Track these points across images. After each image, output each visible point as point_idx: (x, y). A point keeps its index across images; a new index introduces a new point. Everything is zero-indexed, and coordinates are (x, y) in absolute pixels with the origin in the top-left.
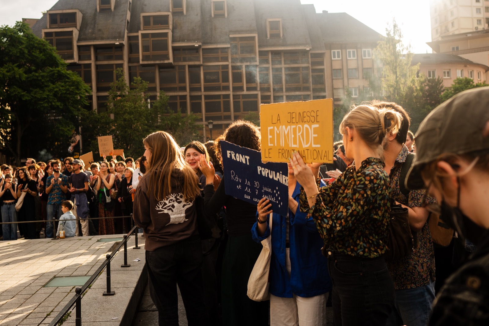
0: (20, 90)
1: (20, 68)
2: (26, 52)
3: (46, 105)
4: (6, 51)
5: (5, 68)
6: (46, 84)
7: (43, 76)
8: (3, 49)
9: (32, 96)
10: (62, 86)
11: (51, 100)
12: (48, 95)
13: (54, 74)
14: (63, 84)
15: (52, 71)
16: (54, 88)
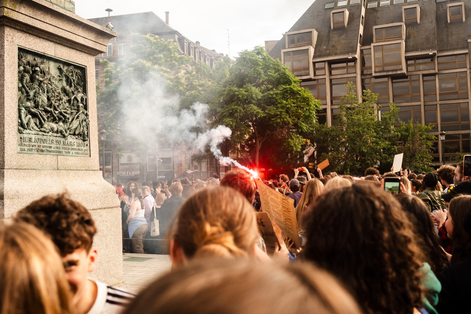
0: (255, 108)
1: (256, 88)
2: (263, 72)
3: (279, 120)
4: (246, 73)
5: (244, 88)
6: (279, 101)
7: (277, 94)
8: (243, 72)
9: (267, 113)
10: (294, 103)
11: (283, 116)
12: (281, 112)
13: (286, 92)
14: (295, 101)
15: (285, 89)
16: (286, 105)
